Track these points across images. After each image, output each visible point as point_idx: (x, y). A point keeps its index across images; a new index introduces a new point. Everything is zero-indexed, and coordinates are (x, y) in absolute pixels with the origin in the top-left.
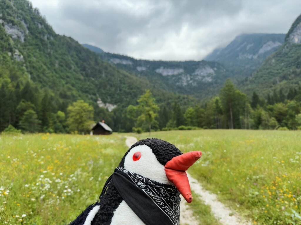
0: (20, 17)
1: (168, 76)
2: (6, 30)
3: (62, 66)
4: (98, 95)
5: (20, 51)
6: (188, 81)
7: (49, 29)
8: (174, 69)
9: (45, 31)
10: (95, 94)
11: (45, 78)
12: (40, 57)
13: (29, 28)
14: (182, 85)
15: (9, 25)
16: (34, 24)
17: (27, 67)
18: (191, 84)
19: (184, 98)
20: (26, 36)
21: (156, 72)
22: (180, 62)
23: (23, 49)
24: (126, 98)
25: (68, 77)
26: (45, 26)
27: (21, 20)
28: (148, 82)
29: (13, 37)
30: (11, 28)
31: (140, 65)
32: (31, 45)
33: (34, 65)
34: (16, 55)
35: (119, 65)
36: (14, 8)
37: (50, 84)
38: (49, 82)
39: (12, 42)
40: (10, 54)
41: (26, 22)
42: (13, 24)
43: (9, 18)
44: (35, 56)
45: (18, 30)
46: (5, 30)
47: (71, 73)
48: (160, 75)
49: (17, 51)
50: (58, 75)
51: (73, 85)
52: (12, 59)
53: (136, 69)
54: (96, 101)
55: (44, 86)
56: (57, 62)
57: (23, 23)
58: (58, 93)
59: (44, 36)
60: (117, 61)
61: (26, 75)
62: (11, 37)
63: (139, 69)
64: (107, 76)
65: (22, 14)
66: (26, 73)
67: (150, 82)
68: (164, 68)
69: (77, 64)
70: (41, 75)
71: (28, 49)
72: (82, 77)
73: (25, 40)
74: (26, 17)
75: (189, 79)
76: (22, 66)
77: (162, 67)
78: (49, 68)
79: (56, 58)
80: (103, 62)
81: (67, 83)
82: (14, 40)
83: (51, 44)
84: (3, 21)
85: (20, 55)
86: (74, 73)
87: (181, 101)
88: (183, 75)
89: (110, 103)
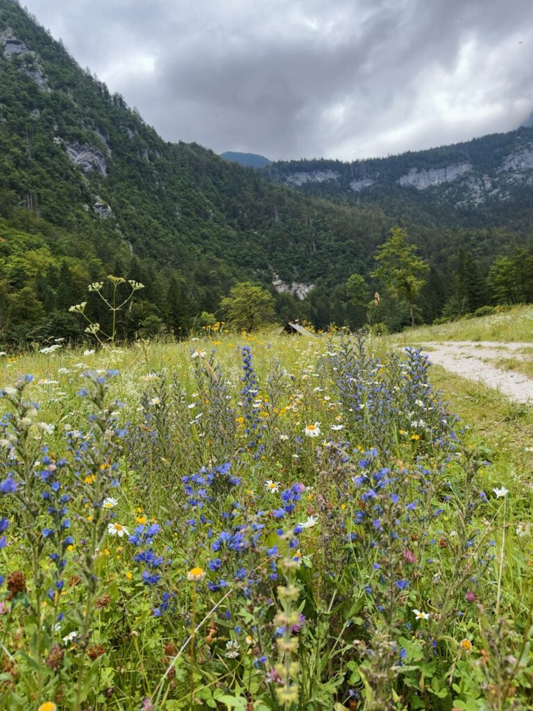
0: (90, 124)
1: (432, 188)
2: (71, 156)
3: (188, 214)
4: (271, 267)
5: (103, 198)
6: (486, 192)
7: (148, 135)
8: (445, 167)
9: (143, 142)
10: (264, 267)
11: (161, 247)
12: (144, 202)
13: (110, 144)
14: (471, 205)
15: (74, 145)
16: (119, 131)
17: (122, 229)
18: (496, 197)
19: (480, 239)
20: (108, 162)
21: (399, 186)
22: (460, 146)
23: (109, 191)
24: (334, 263)
25: (205, 237)
26: (140, 132)
27: (94, 129)
28: (383, 215)
29: (86, 169)
30: (79, 150)
31: (358, 177)
32: (122, 180)
33: (135, 221)
34: (98, 207)
35: (307, 186)
36: (76, 105)
37: (172, 258)
38: (170, 253)
39: (85, 181)
40: (86, 207)
41: (103, 133)
42: (81, 143)
43: (72, 130)
44: (132, 204)
45: (92, 151)
46: (68, 158)
47: (210, 226)
48: (412, 190)
49: (98, 197)
50: (184, 237)
51: (218, 255)
52: (92, 217)
53: (349, 188)
54: (269, 280)
55: (162, 264)
56: (178, 207)
57: (97, 134)
58: (192, 273)
59: (141, 153)
60: (303, 178)
61: (124, 246)
62: (83, 172)
63: (356, 186)
64: (284, 220)
65: (92, 116)
66: (123, 242)
67: (386, 213)
68: (418, 172)
69: (217, 204)
70: (153, 242)
71: (118, 190)
72: (233, 233)
73: (108, 171)
74: (101, 119)
75: (488, 185)
76: (113, 228)
77: (414, 170)
78: (163, 224)
79: (175, 199)
80: (271, 188)
81: (204, 252)
82: (89, 175)
83: (159, 170)
84: (62, 140)
85: (105, 207)
86: (216, 226)
87: (474, 246)
88: (473, 179)
89: (298, 281)
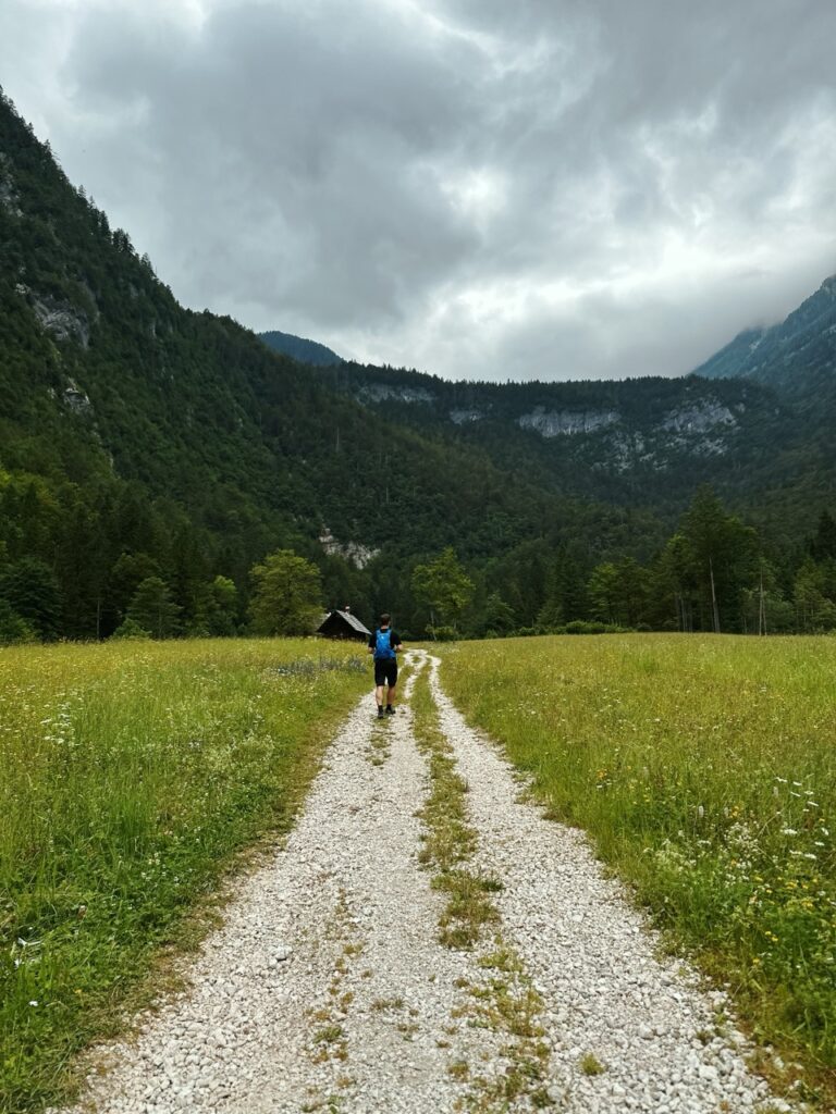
0: (76, 272)
1: (562, 437)
2: (39, 315)
3: (205, 421)
4: (320, 515)
5: (79, 382)
6: (635, 456)
7: (161, 296)
8: (584, 411)
9: (151, 307)
10: (310, 513)
11: (157, 465)
12: (140, 394)
13: (101, 304)
14: (613, 470)
15: (47, 299)
16: (117, 287)
17: (102, 433)
18: (649, 464)
19: (615, 522)
20: (93, 330)
21: (517, 427)
22: (609, 385)
23: (89, 373)
24: (414, 522)
25: (226, 458)
26: (147, 291)
27: (80, 280)
28: (489, 466)
29: (59, 337)
30: (52, 308)
31: (462, 406)
32: (111, 359)
33: (123, 423)
34: (70, 394)
35: (387, 405)
36: (58, 242)
37: (172, 484)
38: (170, 476)
39: (56, 354)
40: (52, 392)
41: (93, 287)
42: (58, 297)
43: (44, 277)
44: (122, 396)
45: (72, 312)
46: (34, 317)
47: (236, 443)
48: (535, 435)
49: (71, 380)
50: (194, 454)
51: (242, 487)
52: (60, 409)
53: (448, 418)
54: (315, 534)
55: (156, 491)
56: (190, 409)
57: (84, 286)
58: (201, 510)
59: (146, 323)
60: (383, 393)
61: (101, 458)
62: (54, 339)
63: (458, 417)
64: (348, 451)
65: (80, 261)
66: (102, 452)
67: (495, 463)
68: (547, 412)
69: (251, 413)
70: (145, 456)
71: (104, 373)
72: (270, 457)
73: (91, 343)
74: (94, 267)
75: (640, 447)
76: (89, 428)
77: (541, 409)
78: (166, 432)
79: (187, 396)
80: (334, 402)
81: (222, 480)
82: (62, 346)
83: (169, 351)
84: (29, 289)
85: (81, 396)
86: (245, 443)
87: (605, 529)
88: (619, 434)
89: (359, 540)
